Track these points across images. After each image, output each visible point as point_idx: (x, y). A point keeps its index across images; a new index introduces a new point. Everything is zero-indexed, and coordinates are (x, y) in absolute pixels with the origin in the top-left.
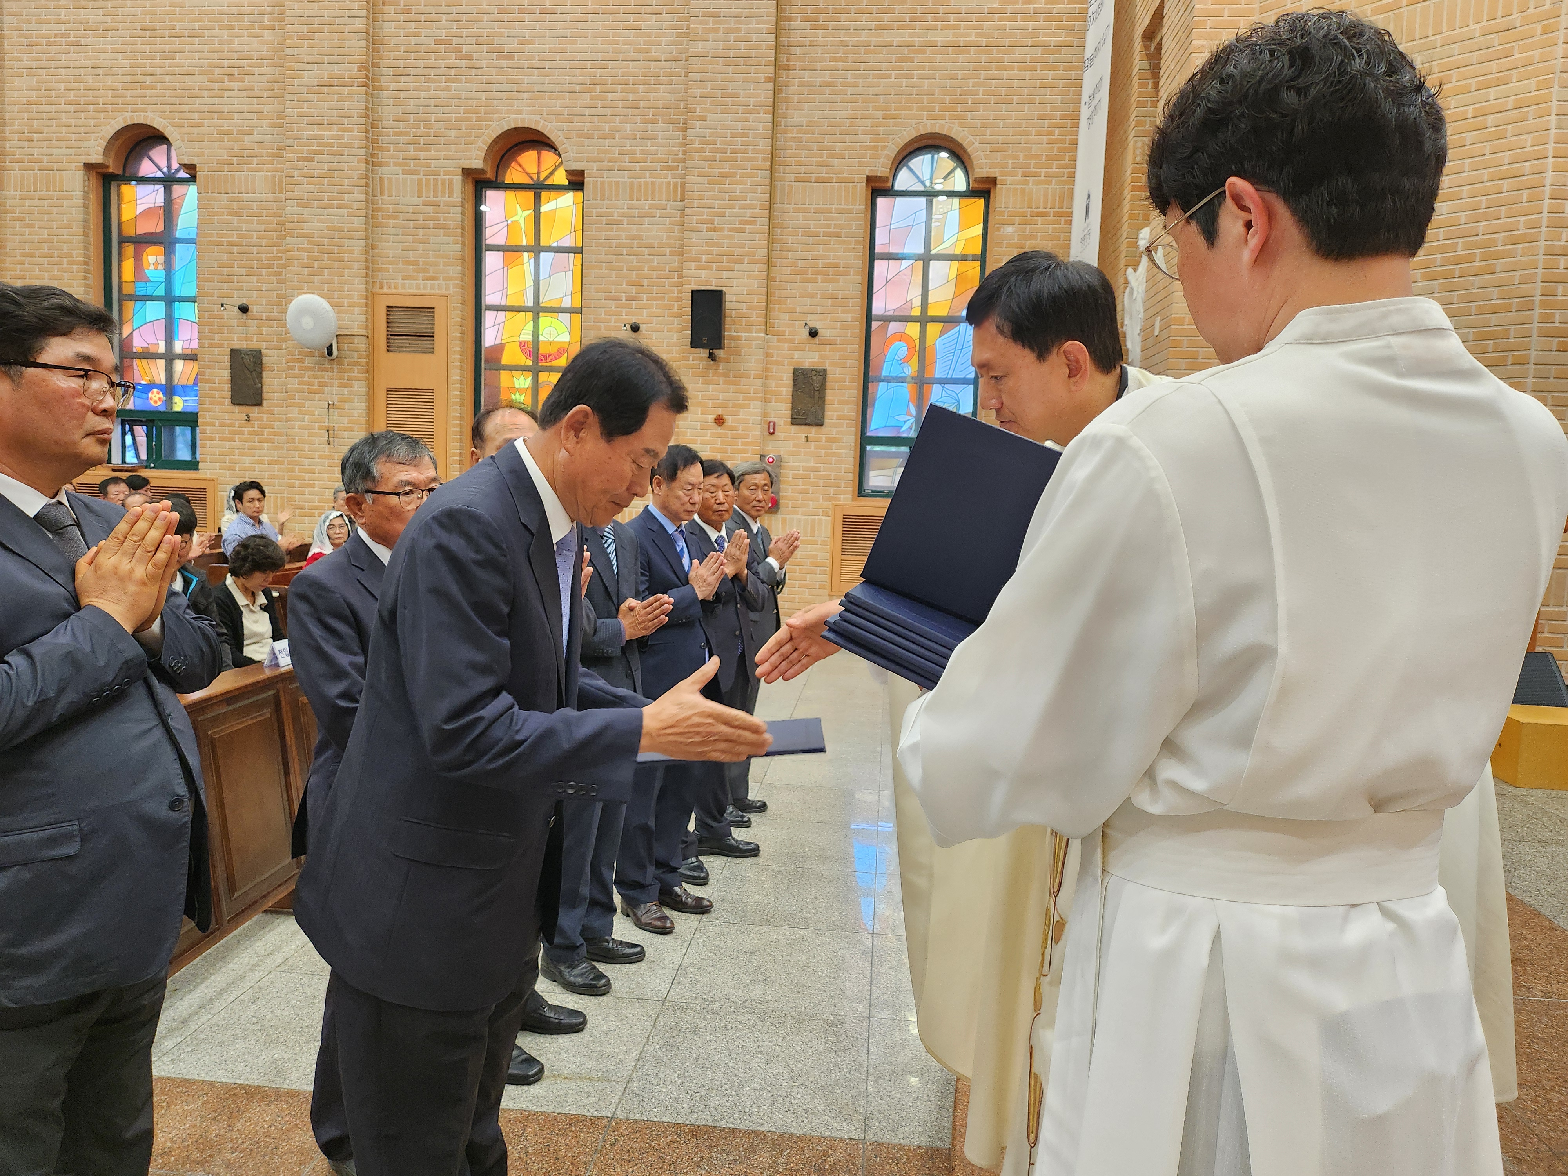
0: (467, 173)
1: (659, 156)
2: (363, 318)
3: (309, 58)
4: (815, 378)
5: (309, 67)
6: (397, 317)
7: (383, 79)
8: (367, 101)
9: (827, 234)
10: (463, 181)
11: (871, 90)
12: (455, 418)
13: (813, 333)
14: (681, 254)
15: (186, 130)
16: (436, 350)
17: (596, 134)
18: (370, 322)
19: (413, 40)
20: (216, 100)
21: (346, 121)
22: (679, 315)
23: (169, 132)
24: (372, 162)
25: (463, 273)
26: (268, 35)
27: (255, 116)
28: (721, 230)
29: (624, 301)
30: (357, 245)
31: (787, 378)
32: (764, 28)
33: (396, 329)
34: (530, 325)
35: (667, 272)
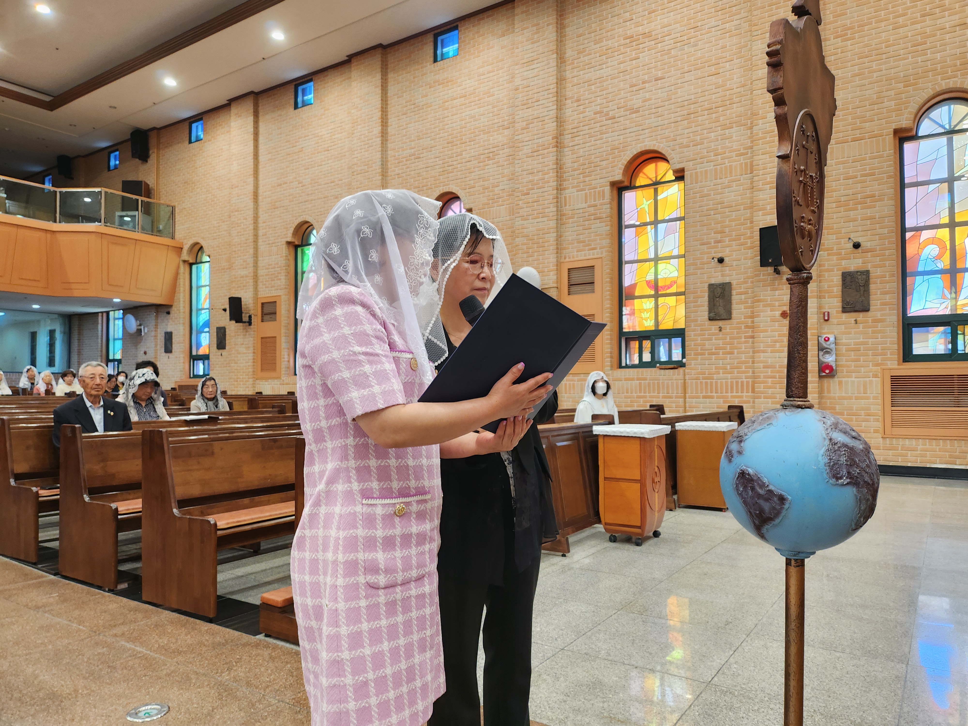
0: (613, 184)
2: (555, 277)
3: (527, 139)
4: (860, 277)
6: (574, 274)
8: (557, 156)
9: (862, 176)
11: (893, 71)
13: (857, 246)
14: (751, 208)
15: (467, 190)
16: (595, 290)
17: (691, 144)
18: (559, 279)
19: (581, 116)
20: (482, 172)
21: (546, 168)
22: (751, 248)
23: (460, 194)
25: (611, 243)
26: (506, 132)
27: (500, 176)
29: (713, 244)
31: (837, 280)
33: (574, 281)
34: (653, 270)
35: (742, 221)
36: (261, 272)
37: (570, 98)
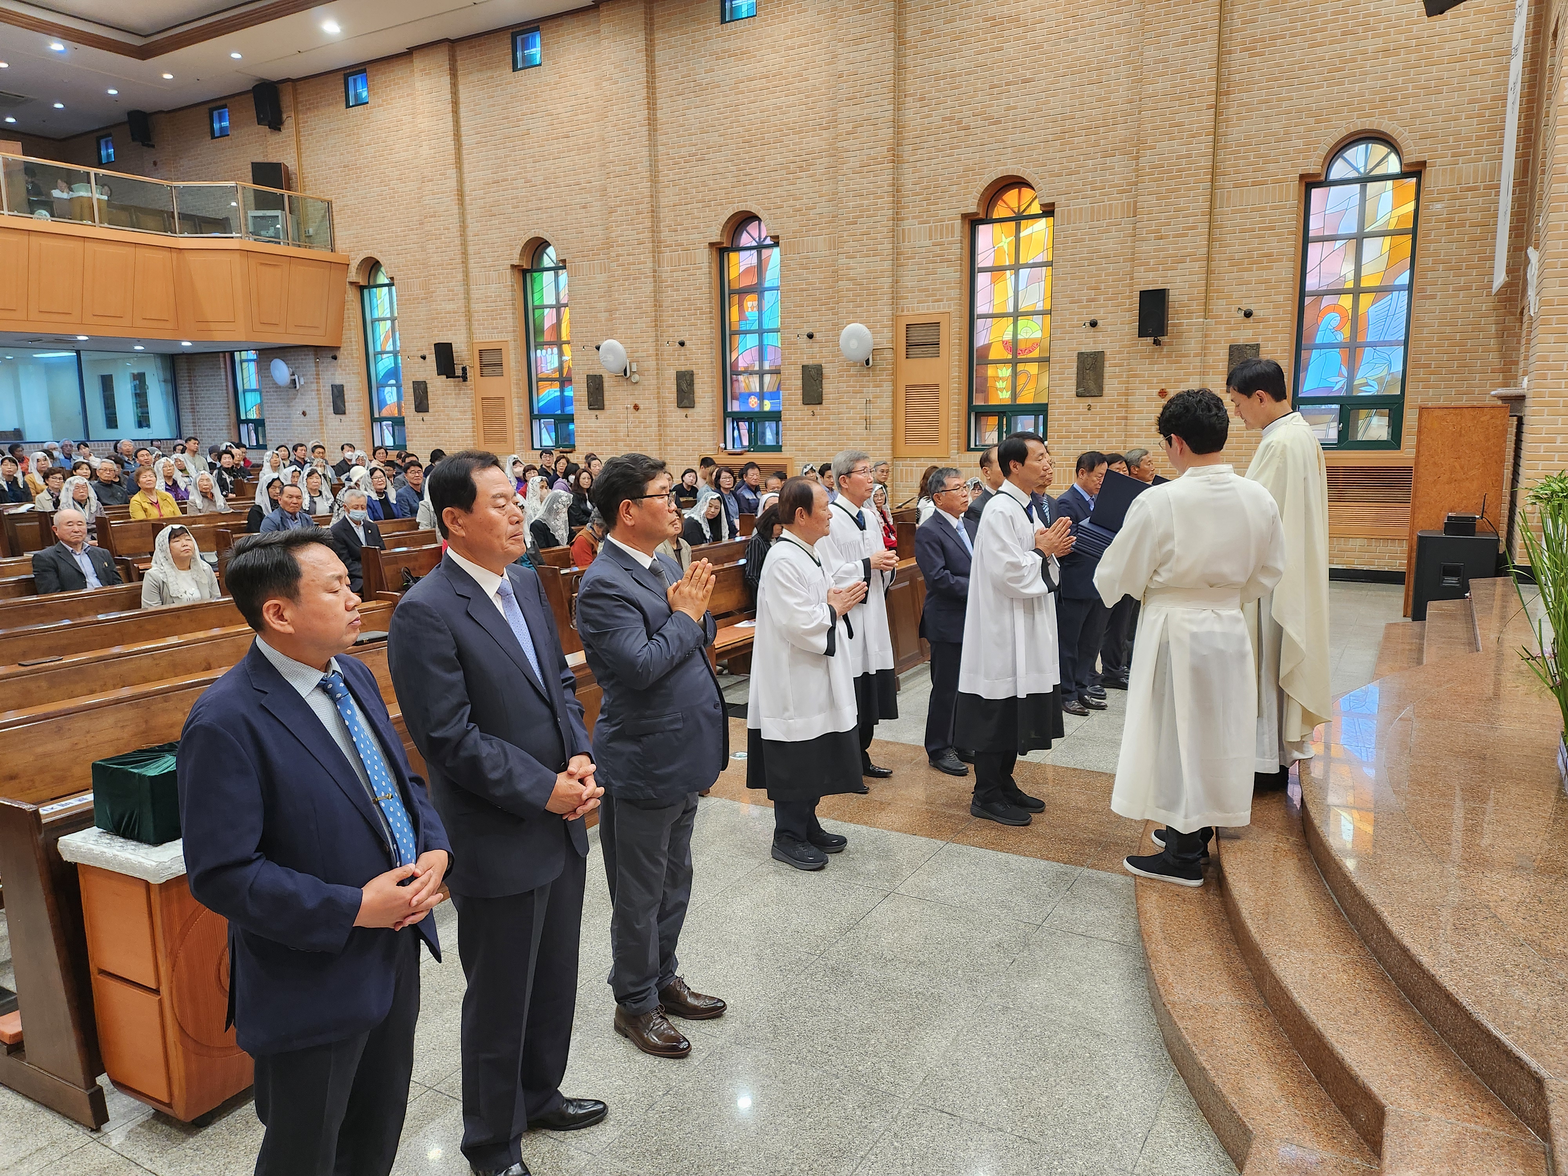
1: (1116, 182)
3: (854, 147)
5: (854, 154)
6: (914, 332)
7: (905, 154)
8: (894, 173)
9: (1260, 229)
10: (962, 223)
11: (1304, 101)
12: (955, 405)
13: (1248, 314)
14: (1133, 260)
15: (773, 212)
17: (1064, 172)
18: (895, 339)
19: (927, 120)
20: (792, 187)
22: (1129, 311)
23: (761, 214)
24: (897, 218)
25: (961, 294)
26: (825, 134)
28: (1167, 237)
30: (886, 282)
31: (1224, 354)
32: (1207, 65)
33: (914, 340)
34: (1011, 327)
35: (1121, 276)
36: (475, 306)
37: (911, 95)
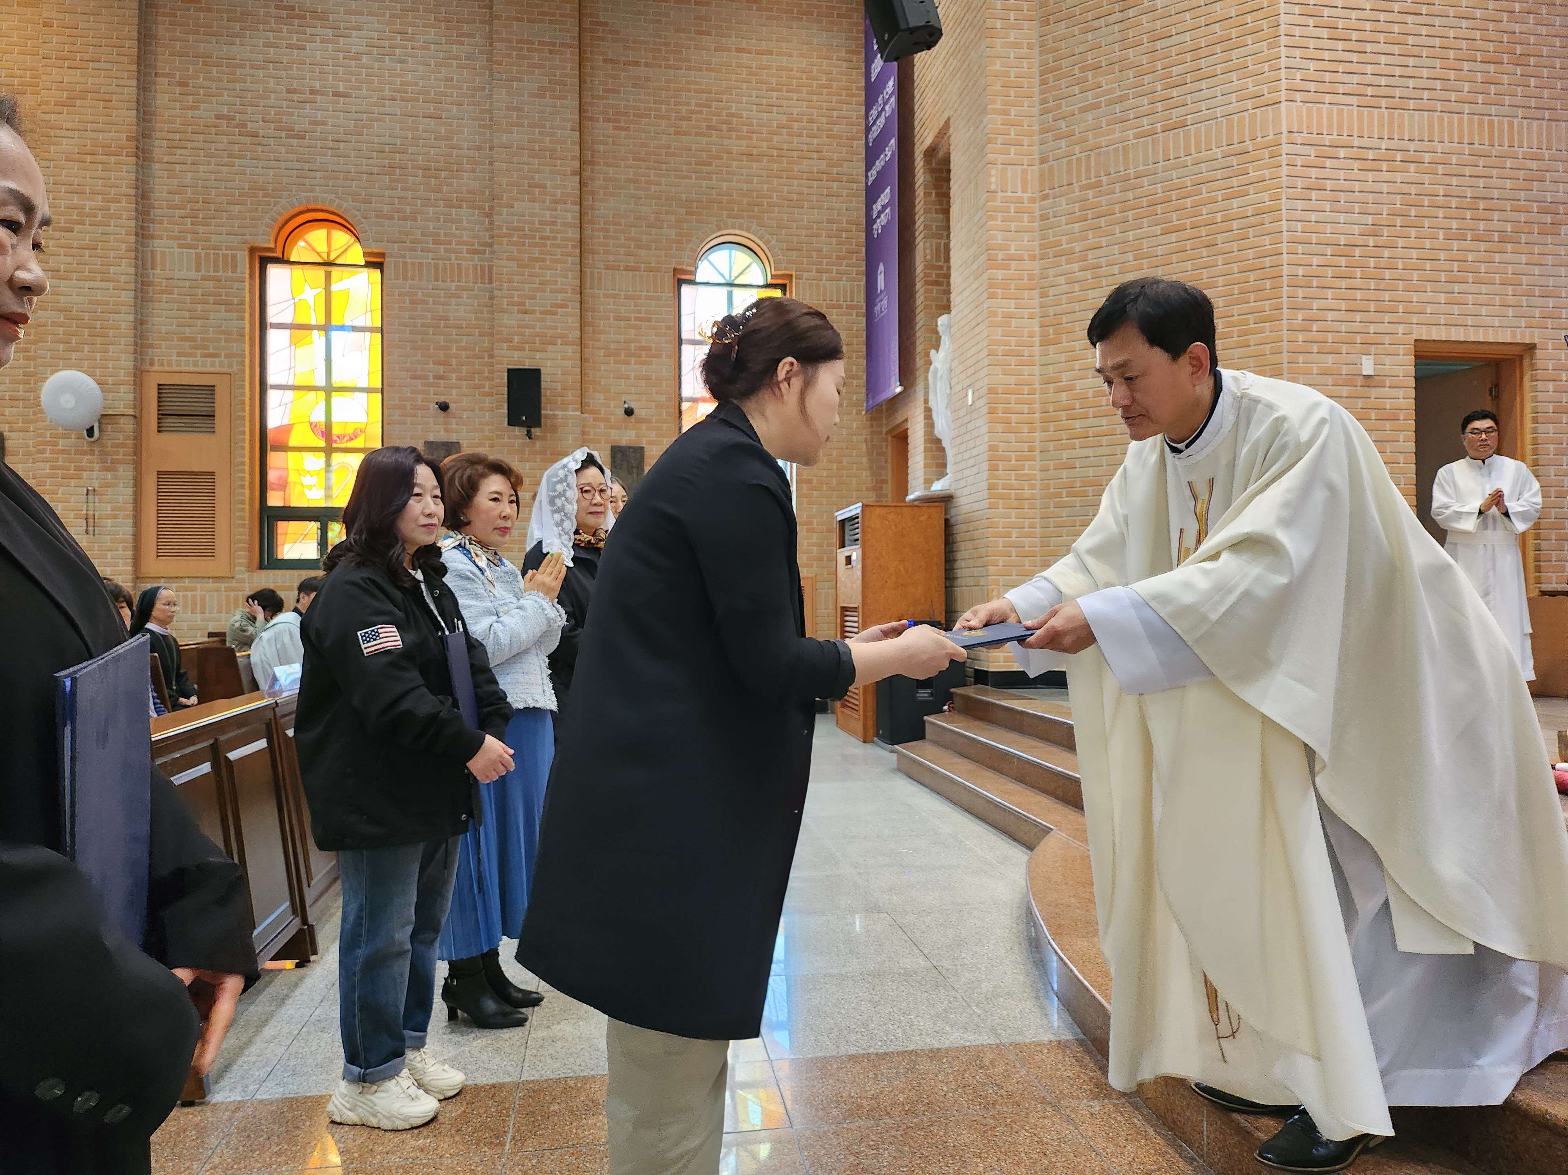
0: (249, 249)
1: (465, 239)
2: (130, 397)
4: (632, 455)
5: (67, 133)
6: (170, 396)
7: (157, 151)
8: (137, 172)
9: (637, 319)
10: (248, 258)
11: (673, 189)
12: (240, 502)
13: (629, 412)
16: (217, 429)
17: (396, 215)
18: (139, 402)
21: (112, 191)
22: (490, 394)
24: (143, 234)
25: (247, 351)
28: (533, 312)
29: (431, 380)
30: (124, 320)
32: (567, 125)
33: (169, 408)
34: (322, 406)
35: (476, 352)
37: (165, 75)
